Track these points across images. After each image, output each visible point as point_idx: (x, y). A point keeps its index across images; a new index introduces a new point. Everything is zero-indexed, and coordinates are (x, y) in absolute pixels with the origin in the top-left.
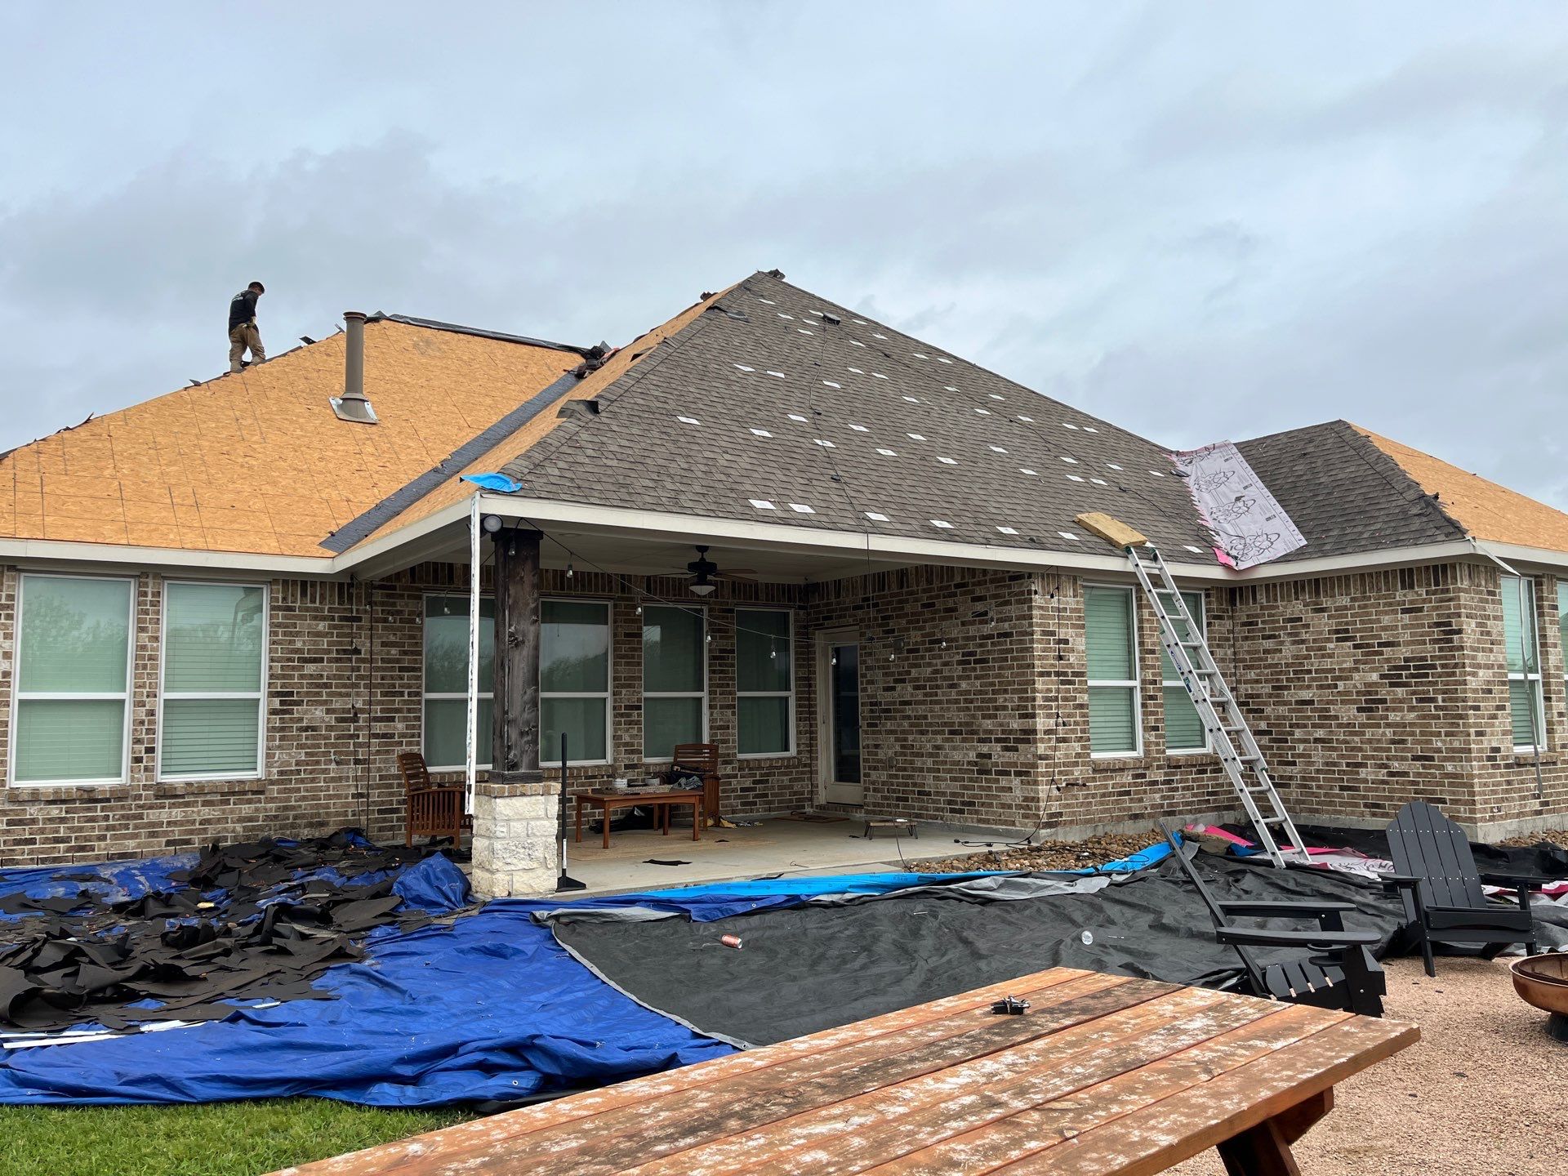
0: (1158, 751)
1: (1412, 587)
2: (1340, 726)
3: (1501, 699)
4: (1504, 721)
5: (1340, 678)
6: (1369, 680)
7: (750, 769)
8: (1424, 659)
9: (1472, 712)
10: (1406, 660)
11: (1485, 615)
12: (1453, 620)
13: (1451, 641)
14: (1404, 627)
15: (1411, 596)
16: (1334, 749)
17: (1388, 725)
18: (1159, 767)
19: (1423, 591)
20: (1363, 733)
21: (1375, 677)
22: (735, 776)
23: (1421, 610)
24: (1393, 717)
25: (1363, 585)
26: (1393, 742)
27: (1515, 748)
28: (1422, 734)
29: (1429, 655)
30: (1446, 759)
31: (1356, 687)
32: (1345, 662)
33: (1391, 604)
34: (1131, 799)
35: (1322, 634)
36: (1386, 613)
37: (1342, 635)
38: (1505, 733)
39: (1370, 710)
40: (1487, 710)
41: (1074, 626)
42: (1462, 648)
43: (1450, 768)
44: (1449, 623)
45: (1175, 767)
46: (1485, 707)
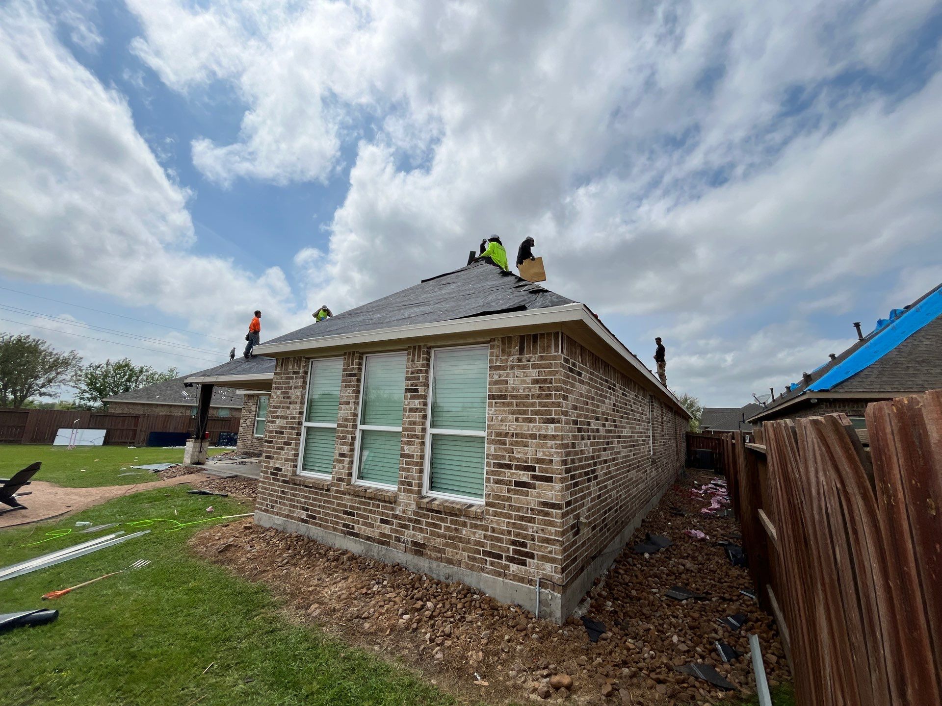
3: (288, 438)
11: (288, 386)
38: (287, 460)
40: (277, 444)
46: (276, 442)
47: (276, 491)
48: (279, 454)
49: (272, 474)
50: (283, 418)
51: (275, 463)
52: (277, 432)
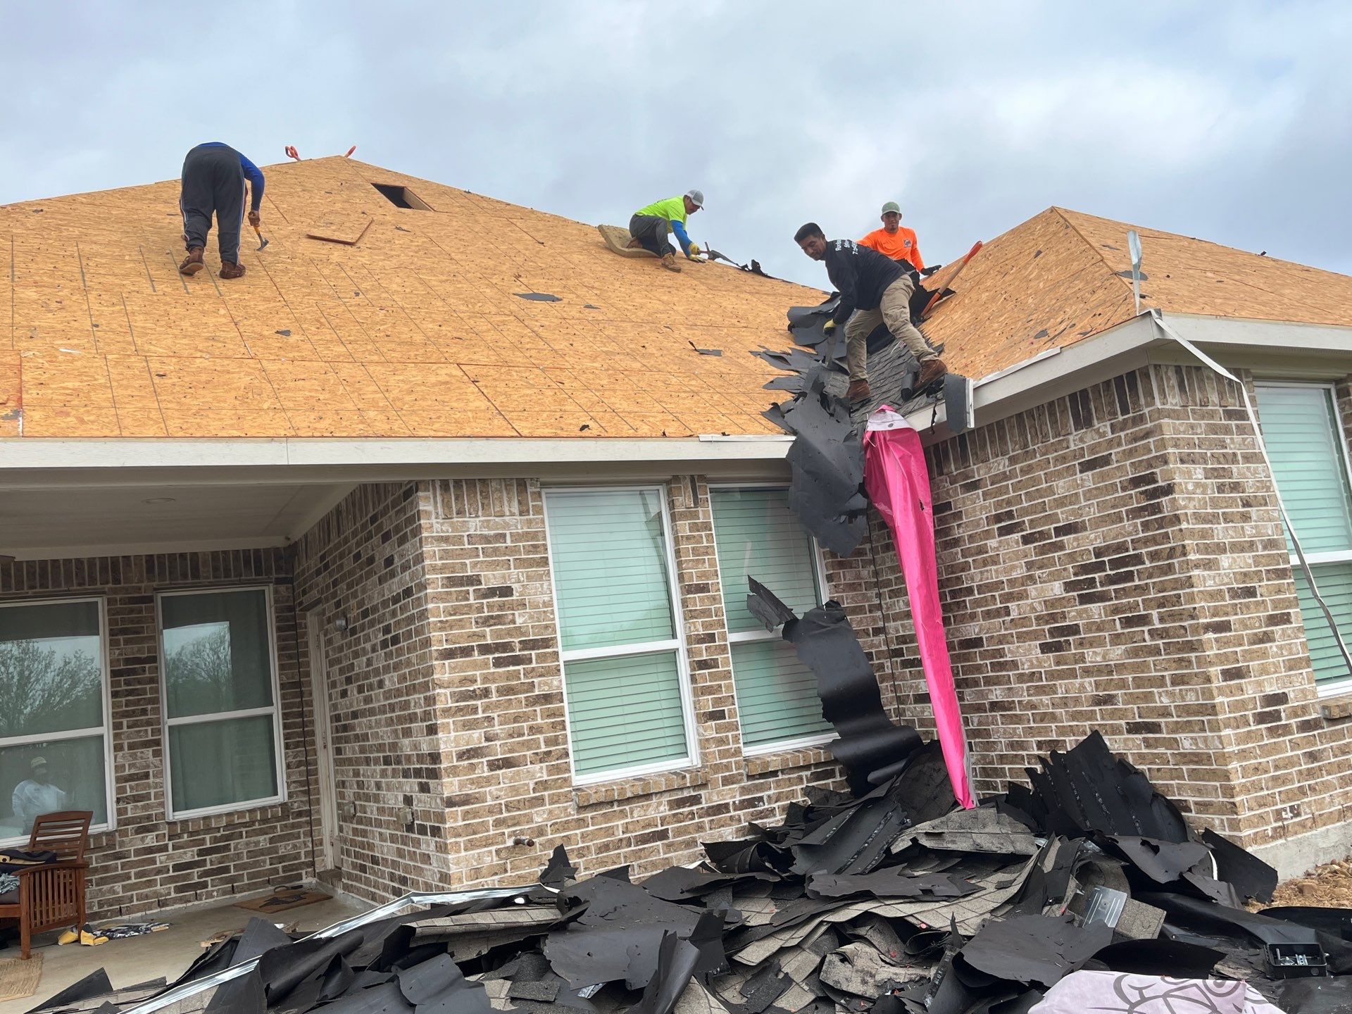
0: (723, 754)
1: (1089, 424)
2: (1021, 678)
3: (1276, 604)
4: (1287, 643)
5: (1009, 597)
6: (1049, 595)
7: (191, 834)
8: (1121, 547)
9: (1211, 635)
10: (1099, 553)
11: (1224, 455)
12: (1157, 470)
13: (1157, 509)
14: (1089, 495)
15: (1091, 439)
16: (1017, 719)
17: (1087, 672)
18: (727, 781)
19: (1105, 427)
20: (1052, 689)
21: (1057, 589)
22: (164, 849)
23: (1105, 461)
24: (1093, 656)
25: (1023, 434)
26: (1099, 701)
27: (1320, 688)
28: (1139, 683)
29: (1129, 539)
30: (1178, 728)
31: (1033, 609)
32: (1013, 568)
33: (1064, 459)
34: (669, 846)
35: (978, 525)
36: (1059, 475)
37: (1006, 524)
38: (1292, 665)
39: (1057, 647)
40: (1246, 627)
41: (521, 563)
42: (1176, 519)
43: (1187, 744)
44: (1151, 479)
45: (762, 776)
46: (1242, 622)
47: (1290, 762)
48: (1264, 655)
49: (1261, 718)
50: (1238, 548)
51: (1260, 684)
52: (1235, 594)
